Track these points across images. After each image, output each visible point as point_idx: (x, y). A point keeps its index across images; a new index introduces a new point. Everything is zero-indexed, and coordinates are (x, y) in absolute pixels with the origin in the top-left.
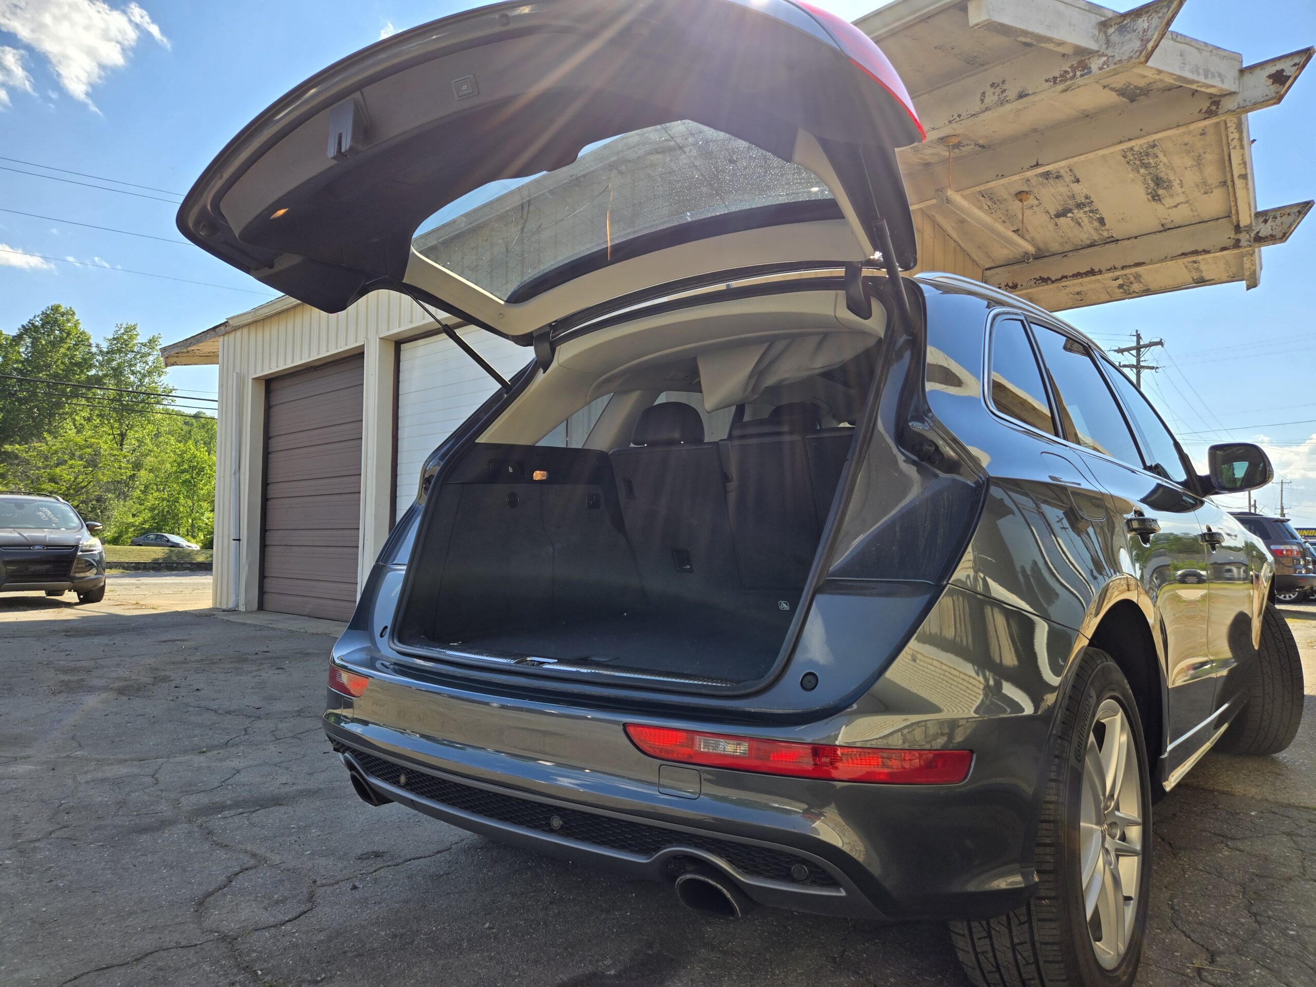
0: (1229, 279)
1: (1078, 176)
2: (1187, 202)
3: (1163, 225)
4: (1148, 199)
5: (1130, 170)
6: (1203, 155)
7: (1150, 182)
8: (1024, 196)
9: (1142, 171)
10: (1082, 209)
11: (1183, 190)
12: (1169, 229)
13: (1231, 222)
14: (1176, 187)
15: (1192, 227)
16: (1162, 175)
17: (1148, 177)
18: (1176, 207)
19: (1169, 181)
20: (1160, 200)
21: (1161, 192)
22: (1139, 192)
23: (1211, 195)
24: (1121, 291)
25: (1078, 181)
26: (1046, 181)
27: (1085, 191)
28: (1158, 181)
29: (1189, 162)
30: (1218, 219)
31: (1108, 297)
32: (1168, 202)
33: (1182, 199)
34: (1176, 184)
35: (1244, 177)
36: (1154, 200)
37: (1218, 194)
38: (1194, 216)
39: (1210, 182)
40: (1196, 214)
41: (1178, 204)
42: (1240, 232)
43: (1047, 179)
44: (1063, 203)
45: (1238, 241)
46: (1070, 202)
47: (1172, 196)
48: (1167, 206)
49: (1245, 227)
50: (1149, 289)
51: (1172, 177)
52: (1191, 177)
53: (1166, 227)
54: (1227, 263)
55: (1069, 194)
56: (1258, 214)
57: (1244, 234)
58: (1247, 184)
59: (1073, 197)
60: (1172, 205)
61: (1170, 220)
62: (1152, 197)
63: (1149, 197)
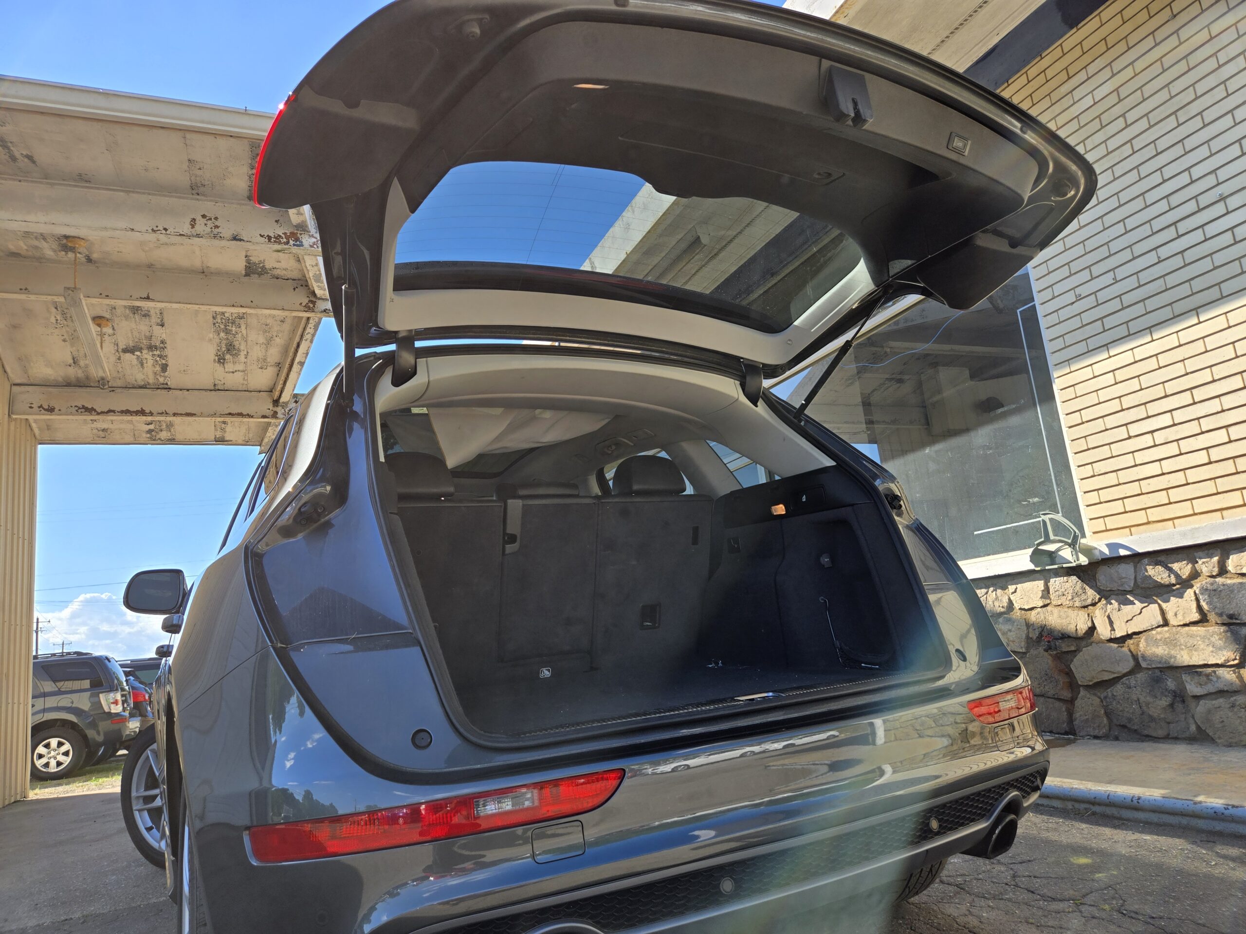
0: (244, 443)
1: (165, 320)
2: (243, 371)
3: (215, 385)
4: (215, 360)
5: (213, 330)
6: (275, 338)
7: (224, 346)
8: (104, 322)
9: (222, 335)
10: (152, 351)
11: (246, 360)
12: (219, 390)
13: (272, 397)
14: (242, 357)
15: (238, 393)
16: (236, 343)
17: (224, 342)
18: (233, 372)
19: (239, 350)
20: (223, 364)
21: (228, 357)
22: (210, 351)
23: (264, 371)
24: (148, 435)
25: (162, 325)
26: (131, 315)
27: (164, 336)
28: (231, 348)
29: (261, 340)
30: (260, 391)
31: (132, 440)
32: (229, 367)
33: (241, 367)
34: (243, 354)
35: (302, 364)
36: (219, 361)
37: (271, 371)
38: (243, 384)
39: (268, 360)
40: (245, 383)
41: (236, 371)
42: (277, 406)
43: (134, 313)
44: (136, 340)
45: (276, 413)
46: (145, 341)
47: (234, 363)
48: (226, 370)
49: (283, 403)
50: (174, 439)
51: (242, 348)
52: (257, 352)
53: (217, 388)
54: (249, 429)
55: (148, 334)
56: (295, 396)
57: (280, 408)
58: (301, 369)
59: (150, 338)
60: (231, 370)
61: (222, 383)
62: (219, 359)
63: (217, 358)
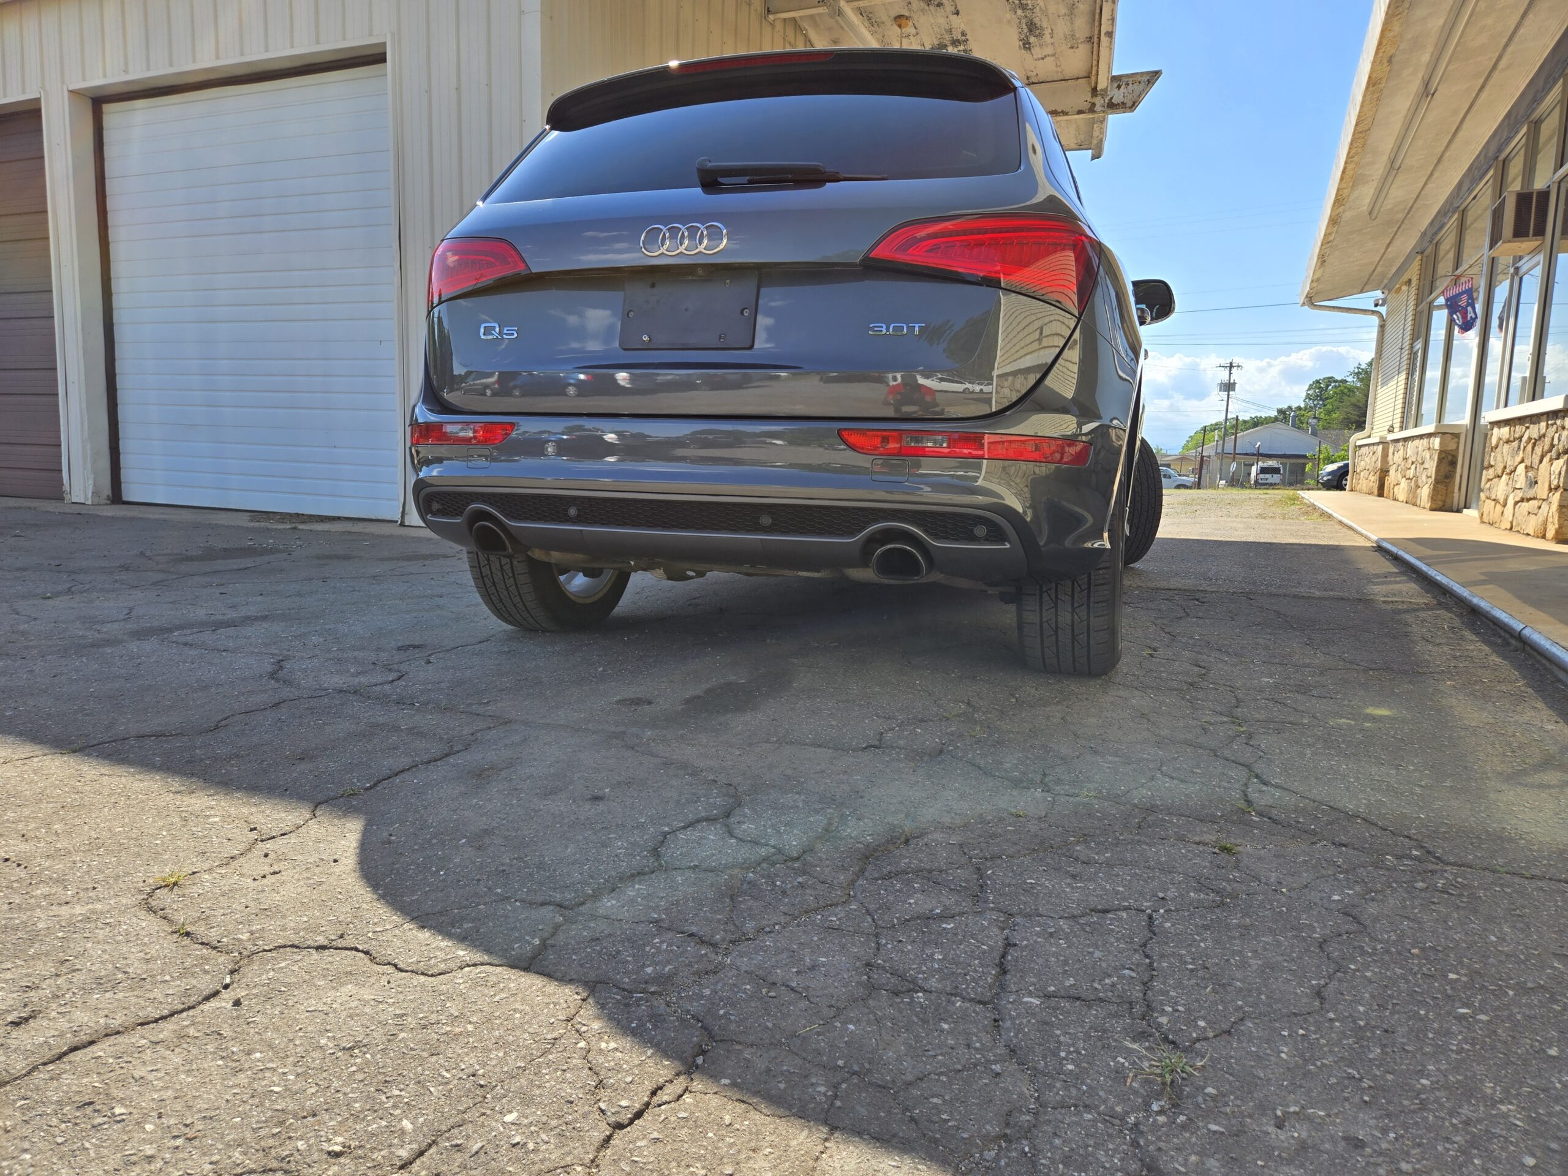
0: (1077, 147)
1: (959, 7)
2: (1054, 55)
3: (1028, 78)
4: (1020, 46)
5: (1008, 9)
6: (1077, 4)
7: (1024, 26)
8: (904, 21)
9: (1019, 12)
10: (956, 46)
11: (1052, 40)
12: (1033, 83)
13: (1090, 83)
14: (1047, 37)
15: (1055, 85)
16: (1036, 20)
17: (1024, 21)
18: (1043, 59)
19: (1042, 28)
20: (1030, 49)
21: (1032, 39)
22: (1012, 36)
23: (1076, 50)
25: (957, 13)
26: (926, 7)
27: (963, 27)
28: (1032, 27)
29: (1063, 10)
30: (1078, 78)
32: (1037, 52)
33: (1049, 50)
34: (1047, 32)
35: (1110, 34)
36: (1025, 47)
37: (1083, 49)
38: (1057, 72)
39: (1077, 36)
40: (1059, 70)
41: (1045, 56)
42: (1096, 96)
43: (928, 5)
44: (939, 36)
45: (1094, 105)
46: (947, 37)
47: (1041, 46)
48: (1035, 57)
49: (1101, 90)
51: (1045, 25)
52: (1062, 28)
53: (1031, 81)
54: (1078, 128)
55: (947, 27)
56: (1115, 79)
57: (1099, 98)
58: (1111, 42)
59: (950, 31)
60: (1040, 56)
61: (1035, 73)
62: (1024, 44)
63: (1021, 43)
